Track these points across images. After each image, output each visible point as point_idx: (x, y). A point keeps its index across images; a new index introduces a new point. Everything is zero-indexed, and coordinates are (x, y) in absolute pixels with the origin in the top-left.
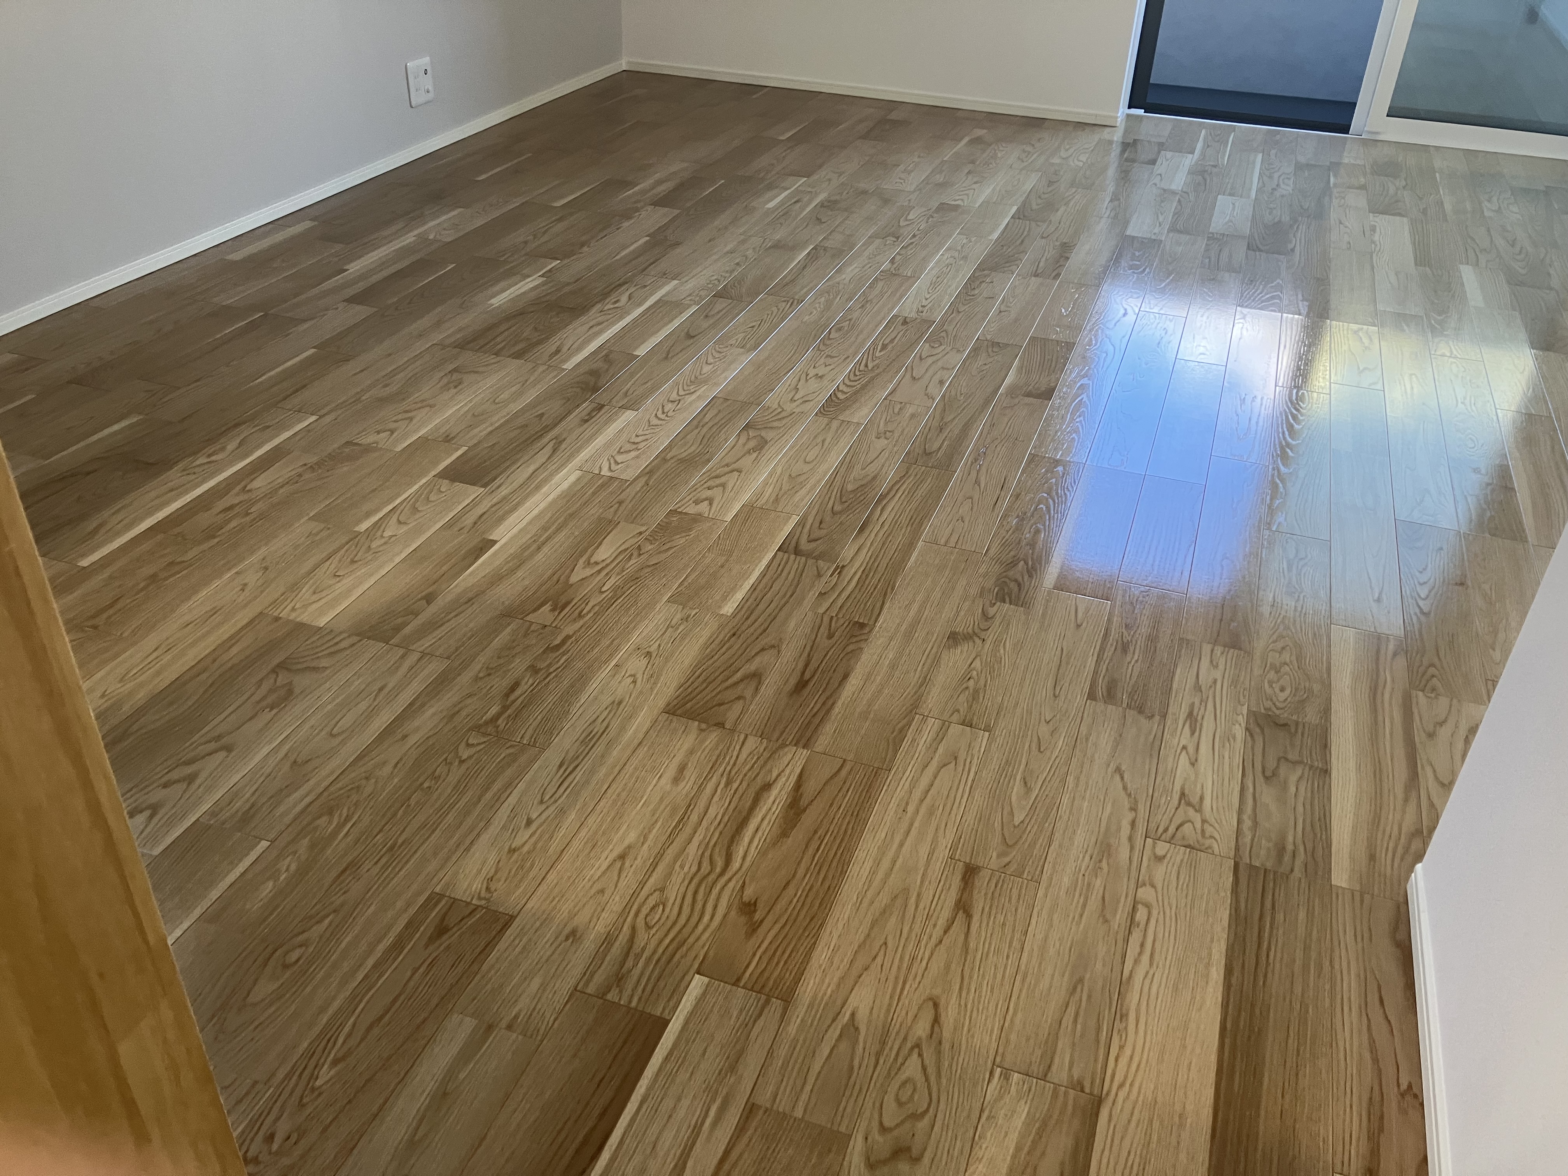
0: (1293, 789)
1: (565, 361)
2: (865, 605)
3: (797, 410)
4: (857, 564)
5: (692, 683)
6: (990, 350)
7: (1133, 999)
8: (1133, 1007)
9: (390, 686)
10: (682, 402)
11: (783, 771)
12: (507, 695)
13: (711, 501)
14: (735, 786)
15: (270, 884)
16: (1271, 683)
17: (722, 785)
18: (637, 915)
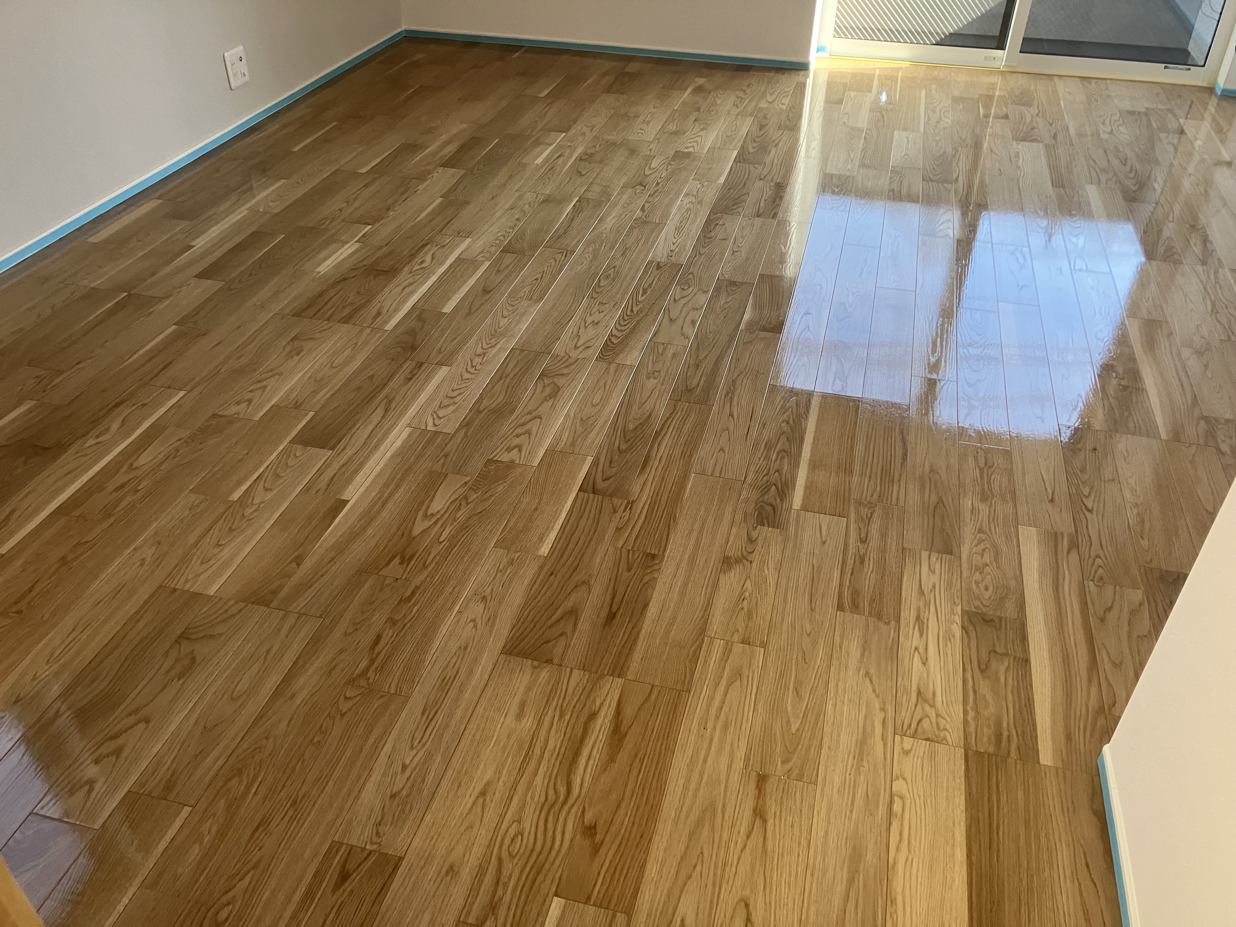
0: (1002, 680)
1: (386, 322)
2: (654, 537)
3: (581, 356)
4: (644, 499)
5: (523, 623)
6: (729, 290)
7: (898, 885)
8: (899, 890)
9: (275, 648)
10: (487, 355)
11: (604, 700)
12: (373, 648)
13: (519, 447)
14: (567, 717)
15: (197, 847)
16: (977, 583)
17: (556, 719)
18: (501, 846)
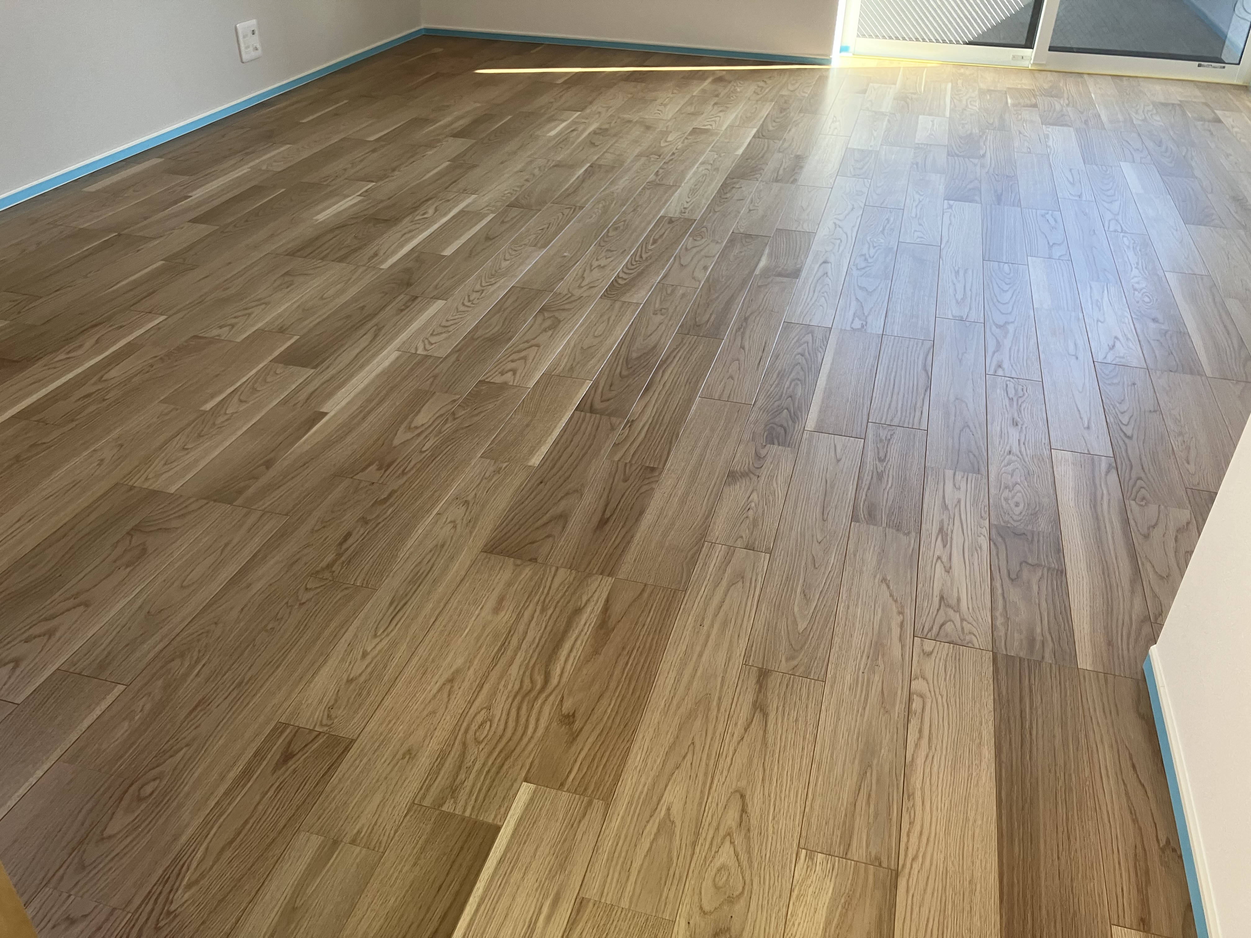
0: (1035, 588)
1: (382, 262)
2: (654, 452)
3: (585, 295)
4: (645, 419)
5: (507, 525)
6: (744, 240)
7: (916, 780)
8: (918, 785)
9: (235, 541)
10: (485, 292)
11: (592, 596)
12: (341, 544)
13: (514, 371)
14: (550, 612)
15: (126, 724)
16: (1006, 500)
17: (538, 613)
18: (466, 731)
